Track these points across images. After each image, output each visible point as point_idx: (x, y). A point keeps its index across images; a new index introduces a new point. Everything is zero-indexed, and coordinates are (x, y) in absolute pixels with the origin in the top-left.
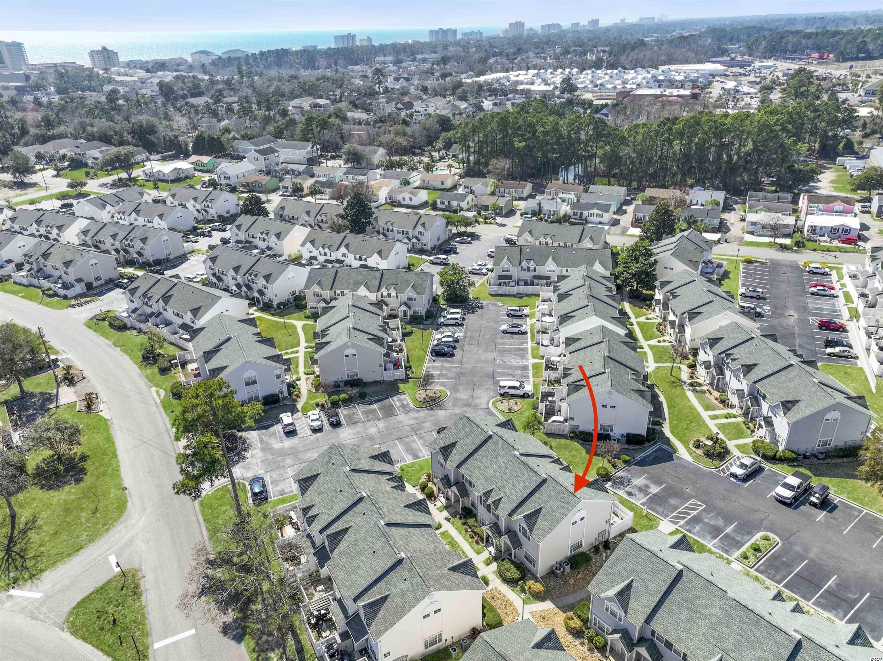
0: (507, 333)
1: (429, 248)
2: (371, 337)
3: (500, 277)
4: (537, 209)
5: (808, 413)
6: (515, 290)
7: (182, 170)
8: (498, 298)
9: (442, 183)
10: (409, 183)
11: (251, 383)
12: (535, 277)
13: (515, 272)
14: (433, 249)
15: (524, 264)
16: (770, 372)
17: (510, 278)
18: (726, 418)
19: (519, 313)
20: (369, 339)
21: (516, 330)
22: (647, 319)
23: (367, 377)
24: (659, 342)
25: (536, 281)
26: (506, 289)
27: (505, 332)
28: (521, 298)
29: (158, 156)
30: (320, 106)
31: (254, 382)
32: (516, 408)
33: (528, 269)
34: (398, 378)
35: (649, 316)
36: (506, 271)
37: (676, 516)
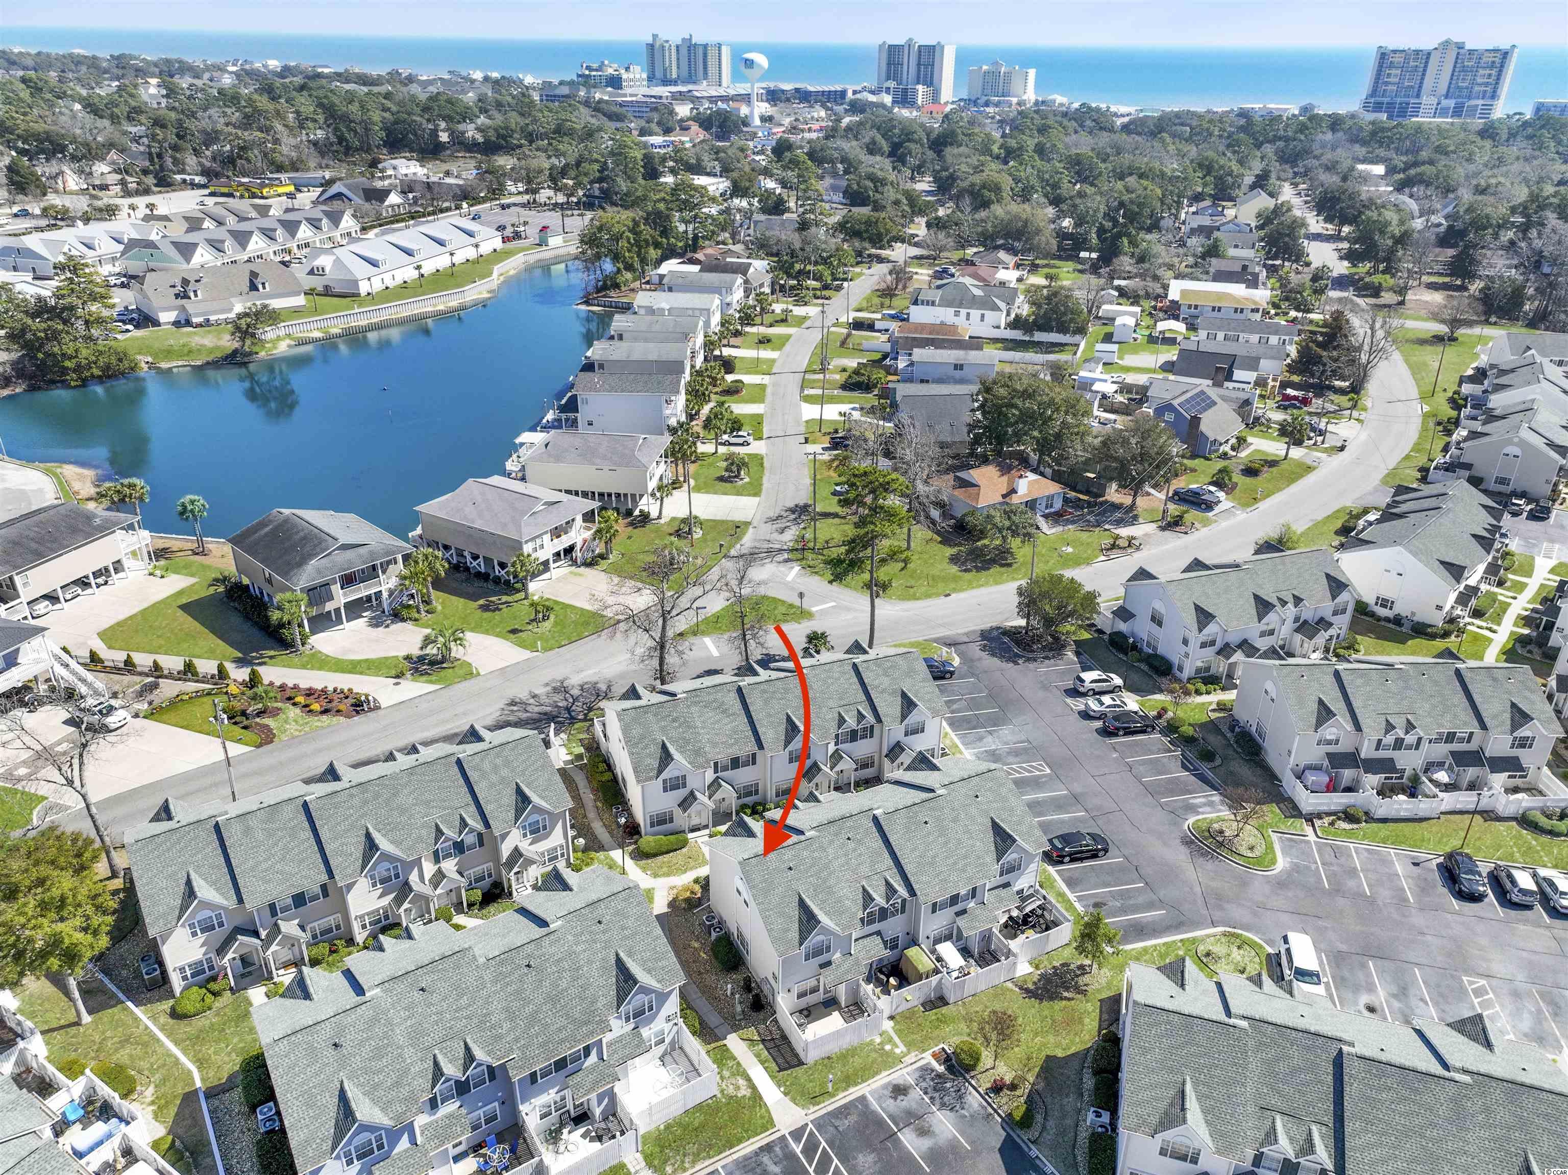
11: (1157, 620)
23: (1272, 758)
31: (1160, 624)
37: (816, 1146)
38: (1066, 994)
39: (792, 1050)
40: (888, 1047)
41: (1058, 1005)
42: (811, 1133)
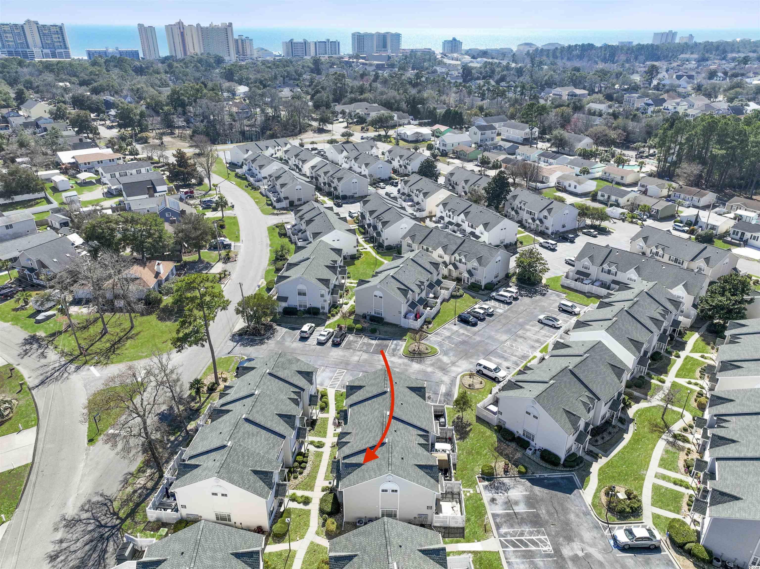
0: (542, 323)
1: (549, 232)
2: (403, 287)
3: (578, 272)
4: (693, 220)
5: (738, 516)
6: (587, 288)
7: (422, 134)
8: (567, 291)
9: (622, 178)
10: (588, 173)
11: (302, 294)
12: (614, 282)
13: (594, 271)
14: (552, 233)
15: (606, 266)
16: (742, 456)
17: (587, 275)
18: (675, 483)
19: (570, 309)
20: (399, 289)
21: (551, 323)
22: (702, 357)
23: (389, 318)
24: (690, 383)
25: (613, 286)
26: (578, 285)
27: (540, 321)
28: (589, 297)
29: (417, 122)
30: (576, 95)
32: (477, 386)
33: (609, 272)
34: (412, 327)
35: (706, 355)
36: (586, 268)
37: (512, 541)
38: (468, 429)
39: (454, 528)
40: (468, 494)
41: (471, 435)
42: (505, 540)
